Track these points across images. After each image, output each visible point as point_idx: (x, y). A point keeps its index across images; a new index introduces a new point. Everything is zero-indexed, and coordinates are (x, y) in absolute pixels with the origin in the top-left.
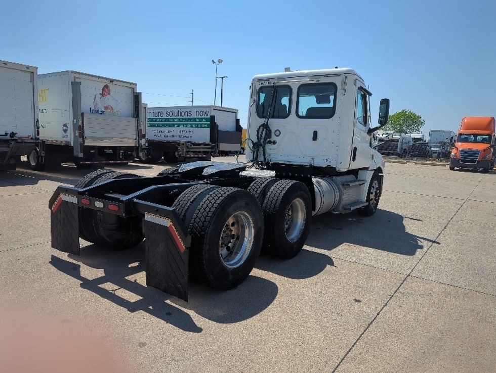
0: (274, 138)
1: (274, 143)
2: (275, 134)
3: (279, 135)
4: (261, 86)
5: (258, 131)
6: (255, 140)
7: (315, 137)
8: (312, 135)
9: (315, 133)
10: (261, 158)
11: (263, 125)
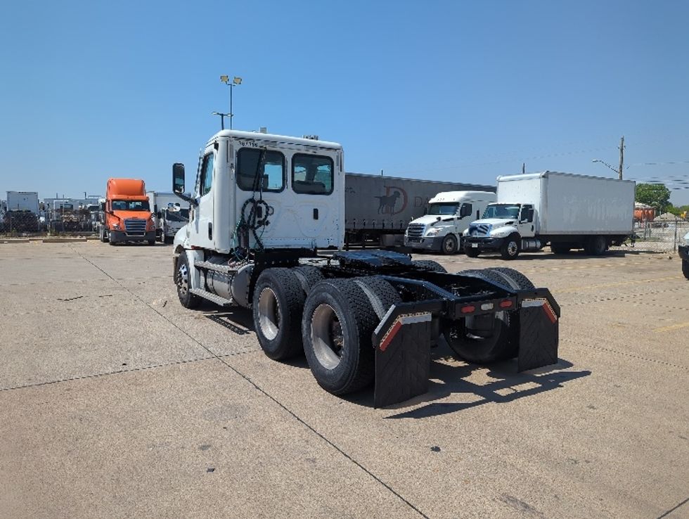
1: (267, 223)
3: (273, 213)
4: (241, 147)
5: (244, 208)
7: (316, 216)
8: (312, 213)
9: (316, 211)
11: (252, 200)
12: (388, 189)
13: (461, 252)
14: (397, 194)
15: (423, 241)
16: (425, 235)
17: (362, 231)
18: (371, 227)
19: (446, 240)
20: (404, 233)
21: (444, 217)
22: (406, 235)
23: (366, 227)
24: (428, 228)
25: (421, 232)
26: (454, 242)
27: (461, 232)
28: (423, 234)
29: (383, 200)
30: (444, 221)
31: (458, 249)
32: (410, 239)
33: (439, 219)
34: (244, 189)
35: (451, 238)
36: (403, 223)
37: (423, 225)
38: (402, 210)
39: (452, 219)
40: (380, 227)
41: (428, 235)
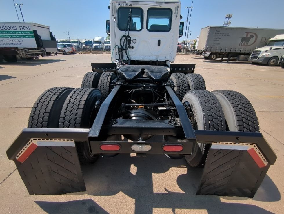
0: (132, 45)
1: (133, 48)
2: (133, 42)
3: (136, 42)
4: (119, 6)
5: (121, 40)
6: (120, 46)
7: (159, 44)
8: (157, 42)
9: (159, 41)
10: (125, 58)
11: (125, 36)
12: (248, 33)
13: (279, 66)
14: (252, 36)
15: (258, 59)
16: (260, 56)
17: (229, 53)
18: (234, 52)
19: (272, 59)
20: (250, 55)
21: (274, 47)
22: (250, 56)
23: (231, 52)
24: (263, 53)
25: (259, 55)
26: (277, 60)
27: (282, 55)
28: (259, 56)
29: (243, 39)
30: (274, 49)
31: (278, 63)
32: (252, 58)
33: (271, 48)
34: (121, 30)
35: (276, 59)
36: (251, 50)
37: (261, 51)
38: (253, 44)
39: (279, 49)
40: (239, 52)
41: (262, 56)
